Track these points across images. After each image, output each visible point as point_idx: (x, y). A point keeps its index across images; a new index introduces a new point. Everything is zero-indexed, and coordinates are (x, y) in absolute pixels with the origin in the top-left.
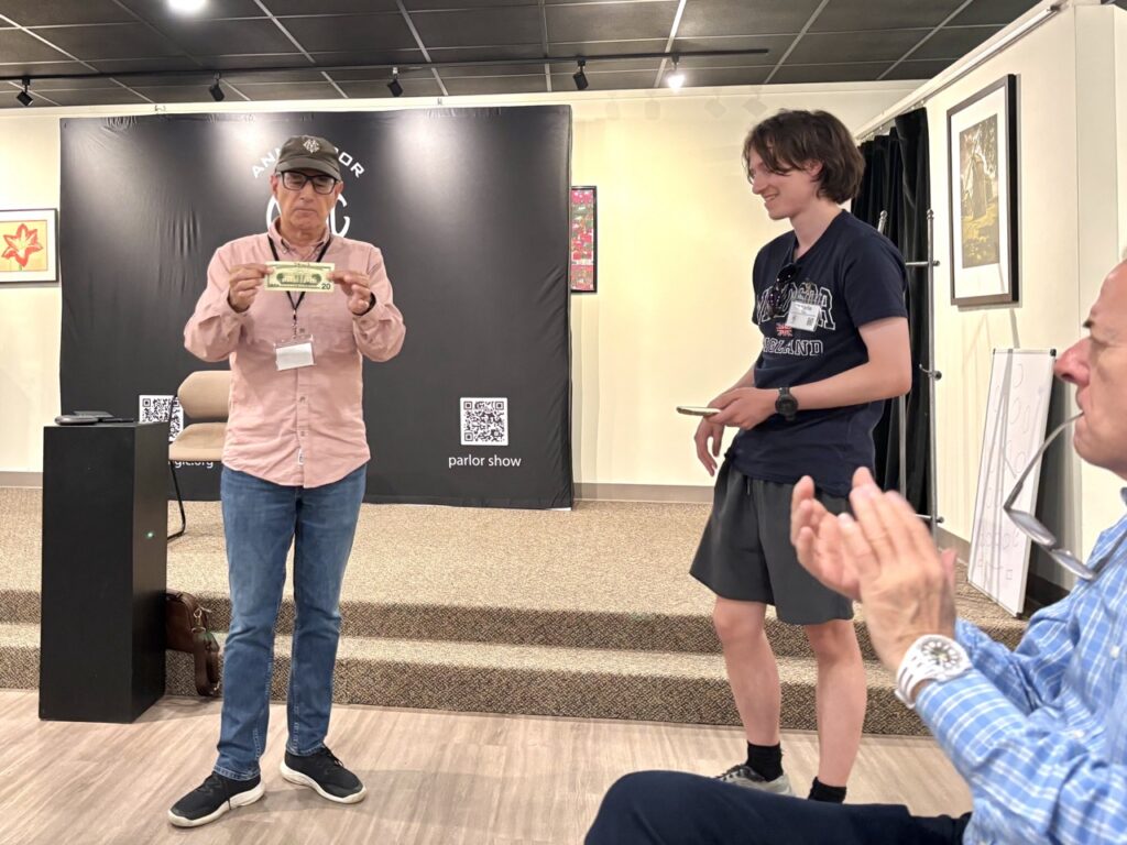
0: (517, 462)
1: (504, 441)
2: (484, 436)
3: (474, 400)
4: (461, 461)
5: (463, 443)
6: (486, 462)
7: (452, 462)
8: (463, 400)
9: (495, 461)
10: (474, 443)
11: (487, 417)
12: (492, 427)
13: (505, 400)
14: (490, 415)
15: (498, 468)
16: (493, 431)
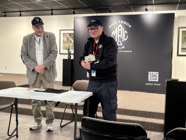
0: (160, 85)
1: (157, 81)
2: (153, 80)
3: (152, 72)
4: (148, 84)
5: (149, 80)
6: (153, 84)
7: (146, 84)
8: (149, 72)
9: (155, 84)
10: (151, 81)
11: (154, 76)
12: (155, 78)
13: (158, 73)
14: (155, 75)
15: (156, 86)
16: (155, 79)
